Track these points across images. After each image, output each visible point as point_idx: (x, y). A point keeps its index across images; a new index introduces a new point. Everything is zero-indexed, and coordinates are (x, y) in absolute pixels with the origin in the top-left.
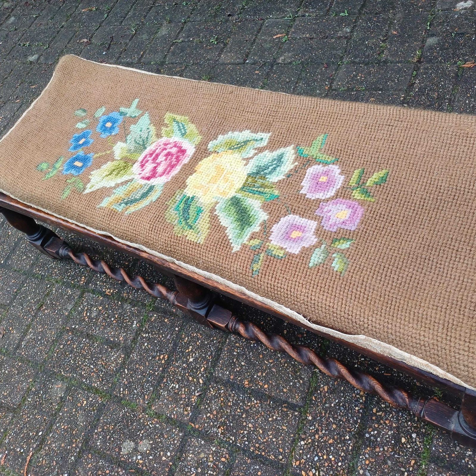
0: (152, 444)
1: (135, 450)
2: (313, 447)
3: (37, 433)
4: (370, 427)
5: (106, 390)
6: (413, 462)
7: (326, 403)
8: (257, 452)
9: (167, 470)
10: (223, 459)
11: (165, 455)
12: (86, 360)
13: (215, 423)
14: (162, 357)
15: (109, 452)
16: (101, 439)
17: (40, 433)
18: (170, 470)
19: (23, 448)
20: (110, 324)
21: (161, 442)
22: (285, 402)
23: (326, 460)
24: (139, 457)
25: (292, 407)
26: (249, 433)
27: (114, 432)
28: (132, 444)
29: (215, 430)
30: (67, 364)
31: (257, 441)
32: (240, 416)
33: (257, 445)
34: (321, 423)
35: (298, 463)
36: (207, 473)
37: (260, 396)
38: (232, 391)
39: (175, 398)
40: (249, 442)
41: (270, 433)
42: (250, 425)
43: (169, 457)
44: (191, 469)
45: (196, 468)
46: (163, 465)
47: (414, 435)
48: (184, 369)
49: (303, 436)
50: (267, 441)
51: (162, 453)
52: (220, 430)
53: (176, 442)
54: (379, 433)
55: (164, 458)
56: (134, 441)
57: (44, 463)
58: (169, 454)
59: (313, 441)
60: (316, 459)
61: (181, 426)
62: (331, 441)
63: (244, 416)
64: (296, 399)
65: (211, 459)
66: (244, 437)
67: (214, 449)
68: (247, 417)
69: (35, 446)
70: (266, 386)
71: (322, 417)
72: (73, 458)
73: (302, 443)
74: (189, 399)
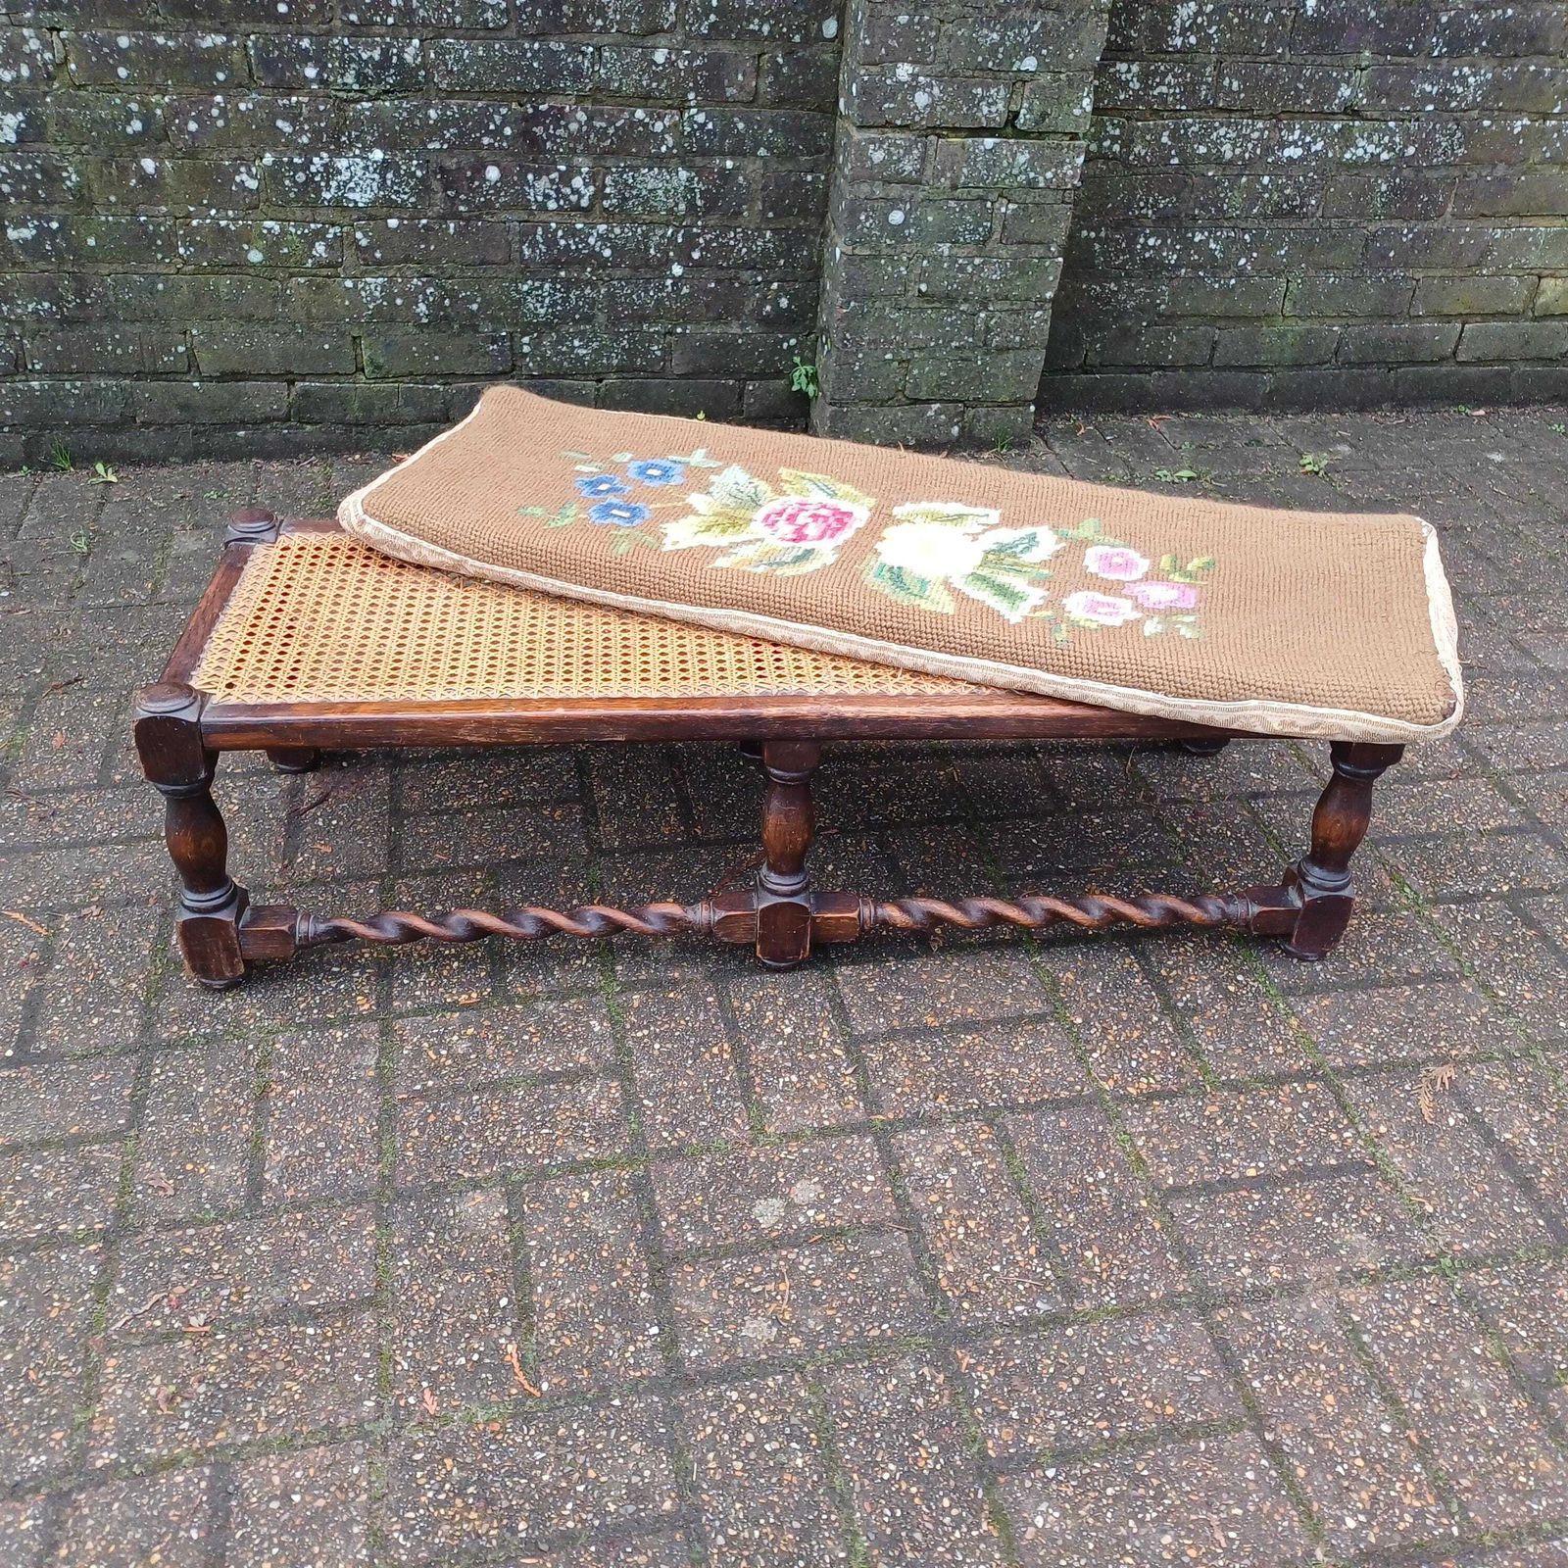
0: (820, 1182)
1: (791, 1206)
2: (1115, 1053)
3: (493, 1306)
4: (1175, 994)
5: (623, 1152)
6: (1265, 1006)
7: (1086, 994)
8: (1033, 1100)
9: (890, 1200)
10: (983, 1136)
11: (866, 1182)
12: (518, 1127)
13: (923, 1096)
14: (715, 1050)
15: (731, 1240)
16: (690, 1230)
17: (504, 1302)
18: (897, 1199)
19: (475, 1351)
20: (528, 1048)
21: (836, 1170)
22: (1021, 1017)
23: (1149, 1059)
24: (811, 1213)
25: (1040, 1018)
26: (996, 1083)
27: (712, 1205)
28: (777, 1202)
29: (931, 1104)
30: (465, 1156)
31: (1022, 1086)
32: (961, 1067)
33: (1026, 1091)
34: (1101, 1020)
35: (1111, 1082)
36: (972, 1167)
37: (969, 1026)
38: (913, 1041)
39: (805, 1095)
40: (1009, 1093)
41: (1032, 1066)
42: (989, 1071)
43: (874, 1183)
44: (934, 1176)
45: (946, 1170)
46: (874, 1198)
47: (1240, 978)
48: (785, 1048)
49: (1089, 1047)
50: (1037, 1078)
51: (854, 1184)
52: (939, 1100)
53: (868, 1155)
54: (1194, 995)
55: (866, 1189)
56: (774, 1196)
57: (568, 1342)
58: (870, 1178)
59: (1109, 1045)
60: (1134, 1064)
61: (859, 1129)
62: (1136, 1034)
63: (967, 1064)
64: (1037, 1006)
65: (962, 1146)
66: (992, 1091)
67: (953, 1130)
68: (974, 1063)
69: (508, 1331)
70: (970, 1010)
71: (1096, 1012)
72: (644, 1295)
73: (1095, 1055)
74: (838, 1086)
